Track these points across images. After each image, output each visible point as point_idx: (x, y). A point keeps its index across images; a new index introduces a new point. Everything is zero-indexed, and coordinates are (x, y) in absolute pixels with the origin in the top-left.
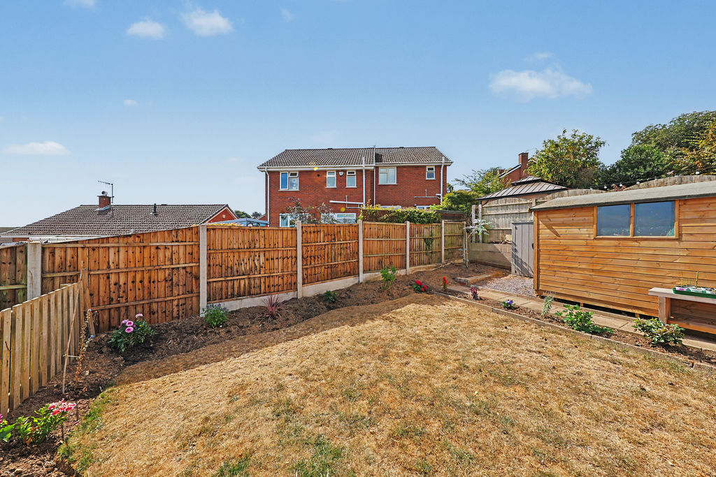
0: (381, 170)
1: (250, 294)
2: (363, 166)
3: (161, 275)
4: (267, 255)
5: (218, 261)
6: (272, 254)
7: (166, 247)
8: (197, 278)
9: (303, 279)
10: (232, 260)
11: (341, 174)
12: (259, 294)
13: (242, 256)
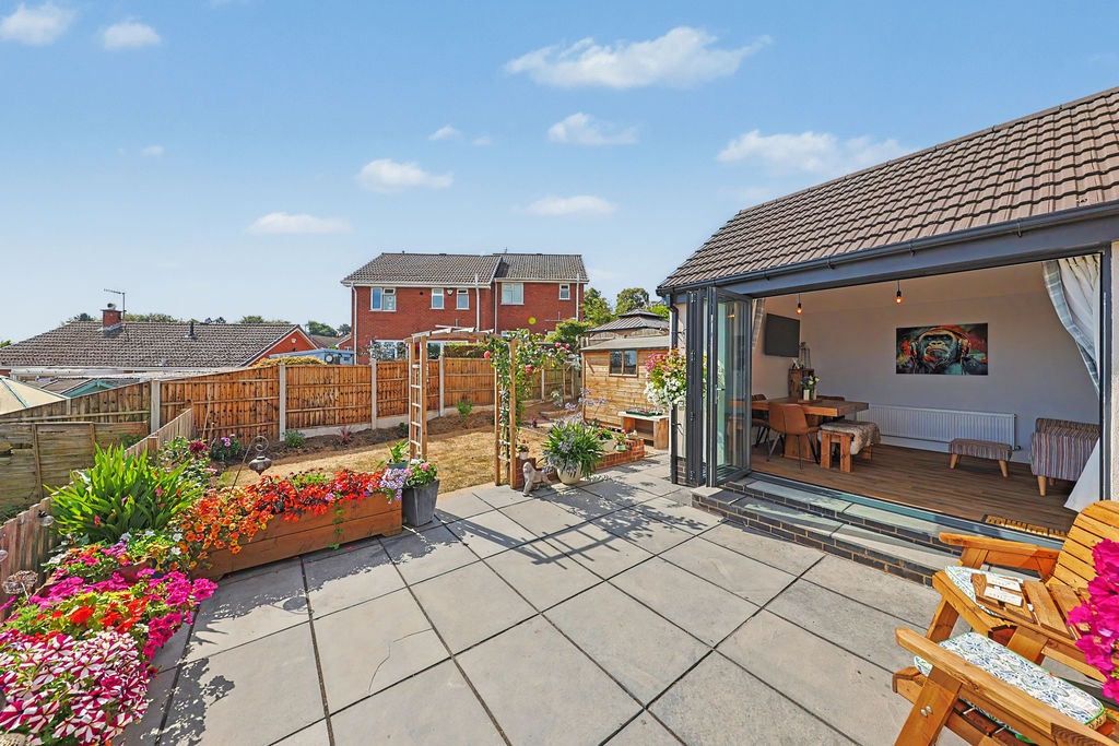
0: (504, 287)
1: (324, 424)
2: (476, 284)
3: (247, 407)
4: (342, 390)
5: (296, 395)
6: (346, 389)
7: (251, 383)
8: (277, 409)
9: (378, 412)
10: (308, 394)
11: (450, 292)
12: (334, 424)
13: (317, 389)
